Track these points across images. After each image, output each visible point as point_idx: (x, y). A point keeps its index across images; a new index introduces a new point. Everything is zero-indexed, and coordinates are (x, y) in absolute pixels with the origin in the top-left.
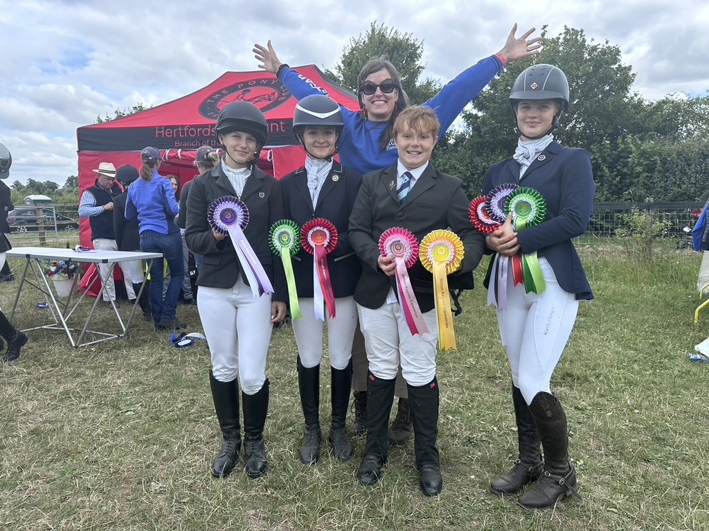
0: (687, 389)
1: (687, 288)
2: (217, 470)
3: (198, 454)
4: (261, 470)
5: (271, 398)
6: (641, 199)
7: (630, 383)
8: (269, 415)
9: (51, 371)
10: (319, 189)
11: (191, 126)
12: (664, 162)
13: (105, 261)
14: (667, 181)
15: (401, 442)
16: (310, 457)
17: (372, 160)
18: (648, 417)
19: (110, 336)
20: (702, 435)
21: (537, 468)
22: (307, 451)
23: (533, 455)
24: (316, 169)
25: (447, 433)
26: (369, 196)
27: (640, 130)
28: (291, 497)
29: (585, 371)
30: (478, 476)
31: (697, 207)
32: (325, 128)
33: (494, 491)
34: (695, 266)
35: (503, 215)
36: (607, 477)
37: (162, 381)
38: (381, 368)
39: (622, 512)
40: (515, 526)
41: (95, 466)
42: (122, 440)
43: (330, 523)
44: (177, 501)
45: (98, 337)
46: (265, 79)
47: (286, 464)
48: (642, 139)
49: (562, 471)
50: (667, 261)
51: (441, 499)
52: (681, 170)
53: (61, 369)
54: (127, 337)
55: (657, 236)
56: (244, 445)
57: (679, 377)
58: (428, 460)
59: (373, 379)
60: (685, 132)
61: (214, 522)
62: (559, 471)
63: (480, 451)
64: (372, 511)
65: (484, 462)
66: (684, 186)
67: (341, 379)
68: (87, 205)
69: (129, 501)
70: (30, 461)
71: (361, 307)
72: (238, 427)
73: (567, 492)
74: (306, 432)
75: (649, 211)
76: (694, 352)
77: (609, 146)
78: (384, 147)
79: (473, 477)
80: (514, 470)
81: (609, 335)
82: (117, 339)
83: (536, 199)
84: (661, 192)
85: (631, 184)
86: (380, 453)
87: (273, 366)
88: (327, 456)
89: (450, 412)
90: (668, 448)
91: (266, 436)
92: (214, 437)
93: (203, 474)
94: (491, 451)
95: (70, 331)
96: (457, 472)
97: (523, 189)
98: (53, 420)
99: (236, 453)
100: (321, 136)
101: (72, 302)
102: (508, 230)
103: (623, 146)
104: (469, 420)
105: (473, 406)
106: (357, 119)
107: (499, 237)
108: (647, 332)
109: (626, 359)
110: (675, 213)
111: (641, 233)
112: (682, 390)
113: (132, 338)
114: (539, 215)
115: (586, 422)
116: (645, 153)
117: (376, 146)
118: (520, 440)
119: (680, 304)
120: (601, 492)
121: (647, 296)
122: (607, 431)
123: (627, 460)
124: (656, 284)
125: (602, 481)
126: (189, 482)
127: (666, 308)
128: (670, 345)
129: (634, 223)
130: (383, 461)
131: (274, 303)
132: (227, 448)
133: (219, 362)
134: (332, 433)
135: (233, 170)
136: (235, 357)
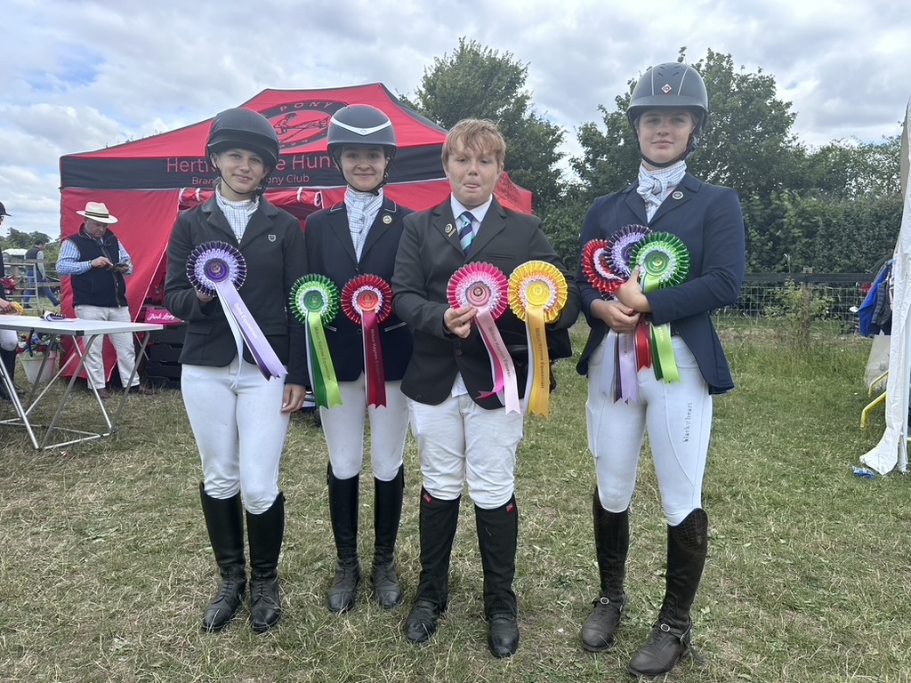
0: (848, 512)
1: (853, 383)
3: (186, 599)
4: (271, 621)
6: (798, 270)
7: (775, 504)
10: (365, 233)
12: (828, 224)
14: (829, 247)
16: (341, 602)
18: (797, 549)
19: (89, 436)
20: (865, 573)
22: (338, 595)
24: (362, 205)
25: (532, 570)
26: (419, 245)
27: (799, 184)
28: (308, 659)
29: (719, 488)
30: (567, 629)
31: (867, 280)
34: (863, 356)
36: (740, 630)
37: (150, 497)
38: (441, 485)
39: (757, 679)
42: (82, 578)
44: (145, 666)
45: (72, 436)
46: (316, 101)
47: (306, 613)
48: (801, 195)
50: (828, 349)
51: (515, 661)
52: (848, 235)
53: (14, 479)
54: (112, 437)
55: (817, 316)
56: (251, 585)
57: (838, 496)
58: (501, 608)
59: (428, 500)
60: (854, 187)
63: (573, 594)
64: (419, 679)
65: (579, 610)
66: (852, 256)
68: (68, 259)
69: (76, 665)
72: (242, 561)
75: (807, 285)
76: (858, 464)
77: (760, 202)
79: (561, 630)
81: (752, 441)
82: (99, 439)
84: (823, 262)
85: (787, 251)
86: (437, 599)
87: (306, 478)
88: (365, 602)
90: (821, 590)
91: (284, 574)
92: (212, 575)
93: (189, 625)
94: (588, 594)
95: (32, 428)
96: (540, 624)
99: (238, 597)
100: (363, 160)
103: (777, 203)
104: (562, 552)
105: (569, 533)
108: (801, 438)
109: (772, 473)
111: (797, 313)
112: (842, 514)
113: (121, 438)
115: (716, 556)
116: (804, 212)
119: (843, 403)
120: (730, 651)
121: (803, 392)
122: (743, 568)
123: (767, 607)
124: (814, 378)
125: (733, 637)
126: (166, 638)
127: (825, 407)
128: (829, 456)
129: (789, 299)
130: (440, 608)
131: (288, 387)
132: (225, 590)
133: (212, 470)
134: (374, 570)
135: (231, 203)
136: (235, 463)
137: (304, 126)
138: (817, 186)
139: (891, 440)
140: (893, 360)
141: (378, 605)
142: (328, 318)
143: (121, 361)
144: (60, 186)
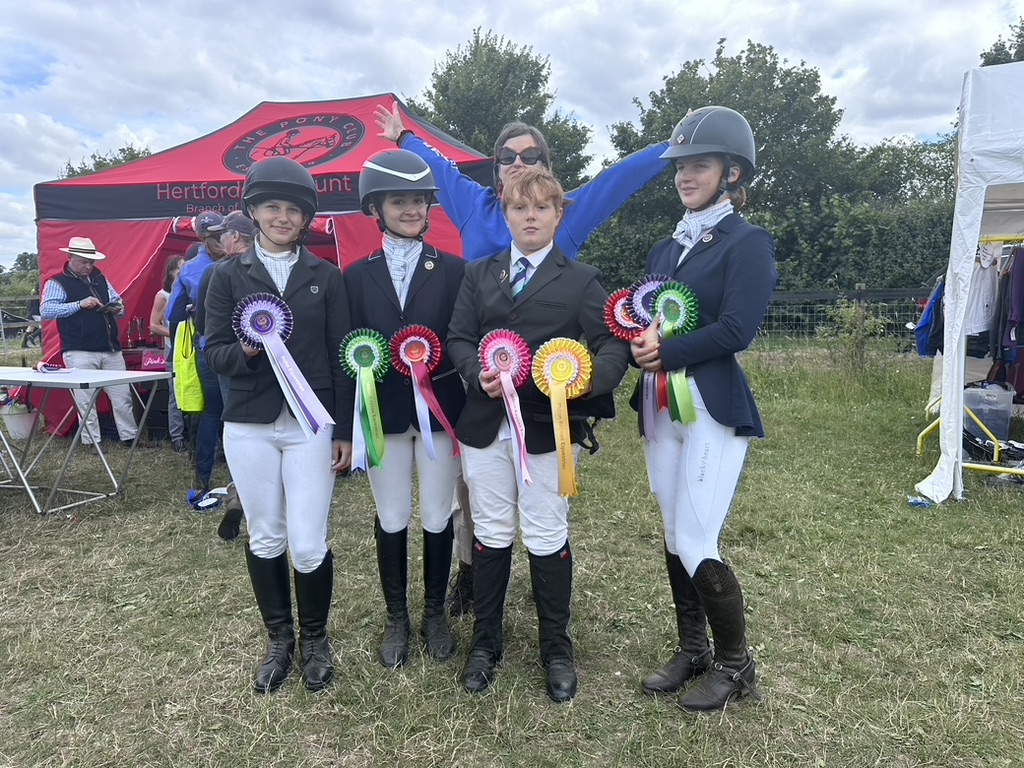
0: (902, 543)
1: (910, 406)
2: (260, 683)
3: (233, 662)
4: (325, 678)
6: (851, 285)
7: (829, 538)
9: (5, 551)
10: (408, 280)
11: (211, 183)
12: (881, 232)
14: (885, 259)
16: (394, 657)
18: (850, 582)
20: (918, 603)
21: (703, 658)
22: (391, 649)
23: (697, 642)
24: (401, 251)
25: (585, 615)
26: (473, 292)
27: (848, 187)
28: (368, 714)
29: (771, 523)
30: (624, 672)
31: (922, 295)
33: (646, 690)
34: (921, 376)
35: (647, 316)
36: (795, 664)
37: (176, 559)
38: (491, 532)
39: (812, 710)
40: (672, 736)
41: (80, 686)
42: (119, 646)
43: (423, 747)
44: (203, 729)
45: (76, 497)
46: (320, 115)
47: (359, 670)
48: (852, 200)
49: (738, 663)
50: (884, 370)
51: (575, 705)
52: (903, 244)
53: (22, 546)
54: (120, 497)
55: (871, 335)
56: (300, 645)
57: (893, 528)
58: (557, 654)
59: (480, 549)
60: (909, 190)
61: (259, 755)
62: (733, 663)
63: (628, 638)
64: (481, 727)
65: (634, 652)
66: (907, 266)
68: (53, 300)
69: (133, 732)
71: (465, 446)
72: (290, 621)
73: (743, 690)
74: (389, 623)
75: (859, 302)
76: (913, 493)
77: (808, 210)
79: (618, 673)
80: (673, 661)
81: (804, 473)
82: (106, 500)
83: (687, 298)
84: (877, 274)
85: (838, 263)
86: (492, 648)
87: (340, 532)
88: (418, 656)
89: (589, 587)
90: (874, 622)
92: (255, 637)
93: (241, 688)
94: (642, 637)
95: (33, 490)
96: (597, 668)
98: (14, 621)
99: (288, 657)
101: (33, 448)
102: (651, 337)
103: (827, 211)
104: (614, 596)
105: (620, 577)
107: (640, 346)
108: (855, 468)
109: (825, 506)
110: (895, 303)
111: (850, 332)
112: (896, 546)
113: (129, 497)
114: (689, 321)
115: (769, 594)
116: (856, 220)
118: (680, 622)
119: (899, 428)
120: (785, 685)
121: (858, 418)
122: (797, 605)
123: (821, 641)
124: (870, 402)
125: (788, 671)
126: (221, 701)
127: (880, 434)
128: (884, 486)
129: (841, 318)
130: (496, 658)
131: (336, 443)
132: (274, 650)
133: (258, 529)
134: (425, 623)
135: (272, 255)
136: (281, 522)
137: (309, 145)
138: (869, 190)
139: (945, 467)
140: (946, 384)
141: (432, 658)
142: (381, 372)
143: (117, 411)
144: (35, 218)
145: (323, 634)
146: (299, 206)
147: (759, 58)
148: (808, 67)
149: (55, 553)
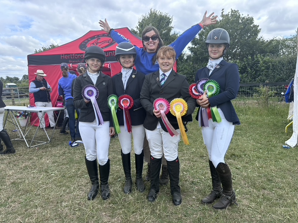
0: (281, 159)
1: (283, 118)
2: (89, 197)
3: (82, 191)
4: (108, 196)
5: (111, 167)
6: (264, 81)
7: (258, 158)
8: (110, 174)
9: (19, 158)
10: (127, 81)
11: (76, 54)
12: (273, 65)
13: (41, 111)
14: (274, 73)
15: (165, 184)
16: (128, 190)
17: (149, 68)
18: (265, 171)
19: (43, 143)
20: (287, 178)
21: (220, 193)
22: (126, 188)
23: (218, 188)
24: (125, 72)
25: (184, 179)
26: (148, 84)
27: (263, 52)
28: (120, 207)
29: (240, 153)
30: (196, 197)
31: (286, 84)
32: (129, 55)
33: (203, 202)
34: (286, 109)
35: (202, 91)
36: (248, 196)
37: (66, 161)
38: (156, 154)
39: (254, 210)
40: (211, 216)
41: (39, 197)
42: (50, 185)
43: (136, 217)
44: (73, 210)
45: (38, 143)
46: (106, 34)
47: (118, 194)
48: (264, 56)
49: (230, 194)
50: (274, 107)
51: (181, 206)
52: (280, 69)
53: (24, 157)
54: (50, 143)
55: (270, 96)
56: (100, 186)
57: (278, 154)
58: (176, 191)
59: (152, 158)
60: (282, 53)
61: (89, 218)
62: (228, 194)
63: (197, 186)
64: (153, 212)
65: (199, 191)
66: (281, 75)
67: (139, 159)
68: (32, 88)
69: (53, 210)
70: (12, 195)
71: (147, 130)
72: (97, 179)
73: (232, 202)
74: (126, 180)
75: (267, 86)
76: (284, 144)
77: (250, 59)
78: (153, 63)
79: (194, 197)
80: (211, 194)
81: (250, 138)
82: (46, 144)
83: (216, 84)
84: (272, 78)
85: (260, 75)
86: (156, 189)
87: (112, 154)
88: (135, 190)
89: (185, 171)
90: (273, 183)
92: (88, 184)
93: (84, 198)
94: (201, 186)
95: (27, 141)
96: (188, 195)
97: (210, 80)
98: (21, 178)
99: (97, 190)
100: (127, 59)
101: (27, 129)
102: (204, 97)
103: (256, 59)
104: (193, 174)
105: (194, 168)
106: (142, 52)
107: (201, 100)
108: (266, 136)
109: (257, 148)
110: (278, 87)
111: (264, 95)
112: (279, 160)
113: (53, 143)
114: (217, 91)
115: (240, 174)
116: (265, 62)
117: (150, 63)
118: (213, 182)
119: (279, 124)
120: (245, 202)
121: (266, 121)
122: (249, 177)
123: (256, 189)
124: (270, 116)
125: (246, 198)
126: (78, 202)
127: (274, 126)
128: (275, 142)
129: (261, 91)
130: (157, 192)
131: (111, 128)
132: (93, 188)
133: (88, 152)
134: (136, 181)
135: (92, 74)
136: (95, 150)
137: (103, 42)
138: (269, 53)
139: (295, 136)
140: (295, 111)
141: (138, 191)
143: (50, 119)
144: (28, 64)
145: (107, 183)
146: (100, 60)
147: (235, 14)
148: (250, 16)
149: (32, 159)
